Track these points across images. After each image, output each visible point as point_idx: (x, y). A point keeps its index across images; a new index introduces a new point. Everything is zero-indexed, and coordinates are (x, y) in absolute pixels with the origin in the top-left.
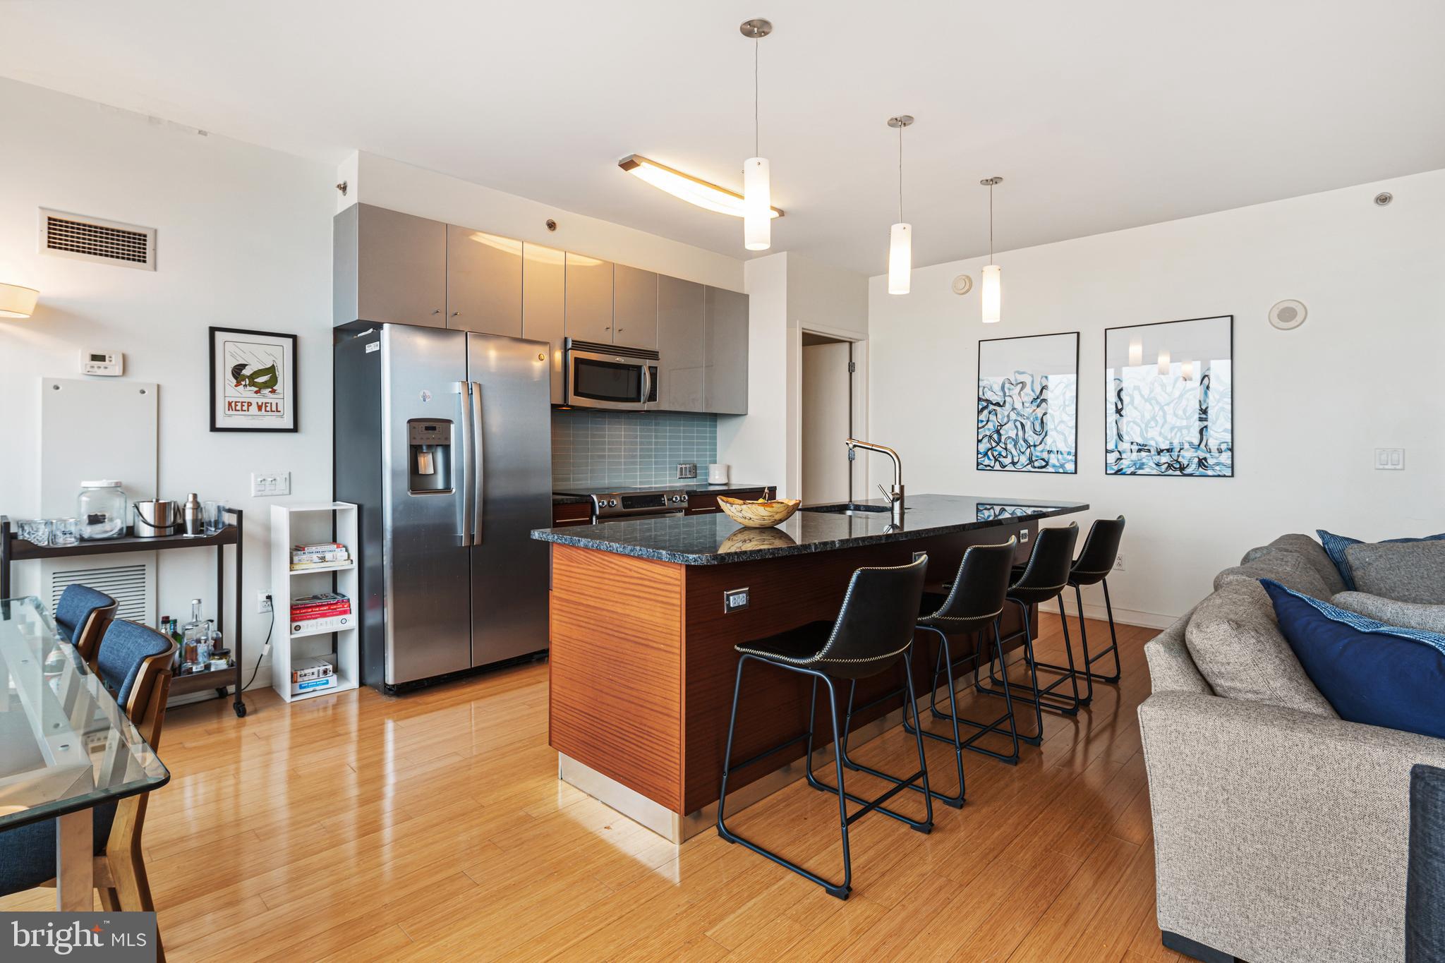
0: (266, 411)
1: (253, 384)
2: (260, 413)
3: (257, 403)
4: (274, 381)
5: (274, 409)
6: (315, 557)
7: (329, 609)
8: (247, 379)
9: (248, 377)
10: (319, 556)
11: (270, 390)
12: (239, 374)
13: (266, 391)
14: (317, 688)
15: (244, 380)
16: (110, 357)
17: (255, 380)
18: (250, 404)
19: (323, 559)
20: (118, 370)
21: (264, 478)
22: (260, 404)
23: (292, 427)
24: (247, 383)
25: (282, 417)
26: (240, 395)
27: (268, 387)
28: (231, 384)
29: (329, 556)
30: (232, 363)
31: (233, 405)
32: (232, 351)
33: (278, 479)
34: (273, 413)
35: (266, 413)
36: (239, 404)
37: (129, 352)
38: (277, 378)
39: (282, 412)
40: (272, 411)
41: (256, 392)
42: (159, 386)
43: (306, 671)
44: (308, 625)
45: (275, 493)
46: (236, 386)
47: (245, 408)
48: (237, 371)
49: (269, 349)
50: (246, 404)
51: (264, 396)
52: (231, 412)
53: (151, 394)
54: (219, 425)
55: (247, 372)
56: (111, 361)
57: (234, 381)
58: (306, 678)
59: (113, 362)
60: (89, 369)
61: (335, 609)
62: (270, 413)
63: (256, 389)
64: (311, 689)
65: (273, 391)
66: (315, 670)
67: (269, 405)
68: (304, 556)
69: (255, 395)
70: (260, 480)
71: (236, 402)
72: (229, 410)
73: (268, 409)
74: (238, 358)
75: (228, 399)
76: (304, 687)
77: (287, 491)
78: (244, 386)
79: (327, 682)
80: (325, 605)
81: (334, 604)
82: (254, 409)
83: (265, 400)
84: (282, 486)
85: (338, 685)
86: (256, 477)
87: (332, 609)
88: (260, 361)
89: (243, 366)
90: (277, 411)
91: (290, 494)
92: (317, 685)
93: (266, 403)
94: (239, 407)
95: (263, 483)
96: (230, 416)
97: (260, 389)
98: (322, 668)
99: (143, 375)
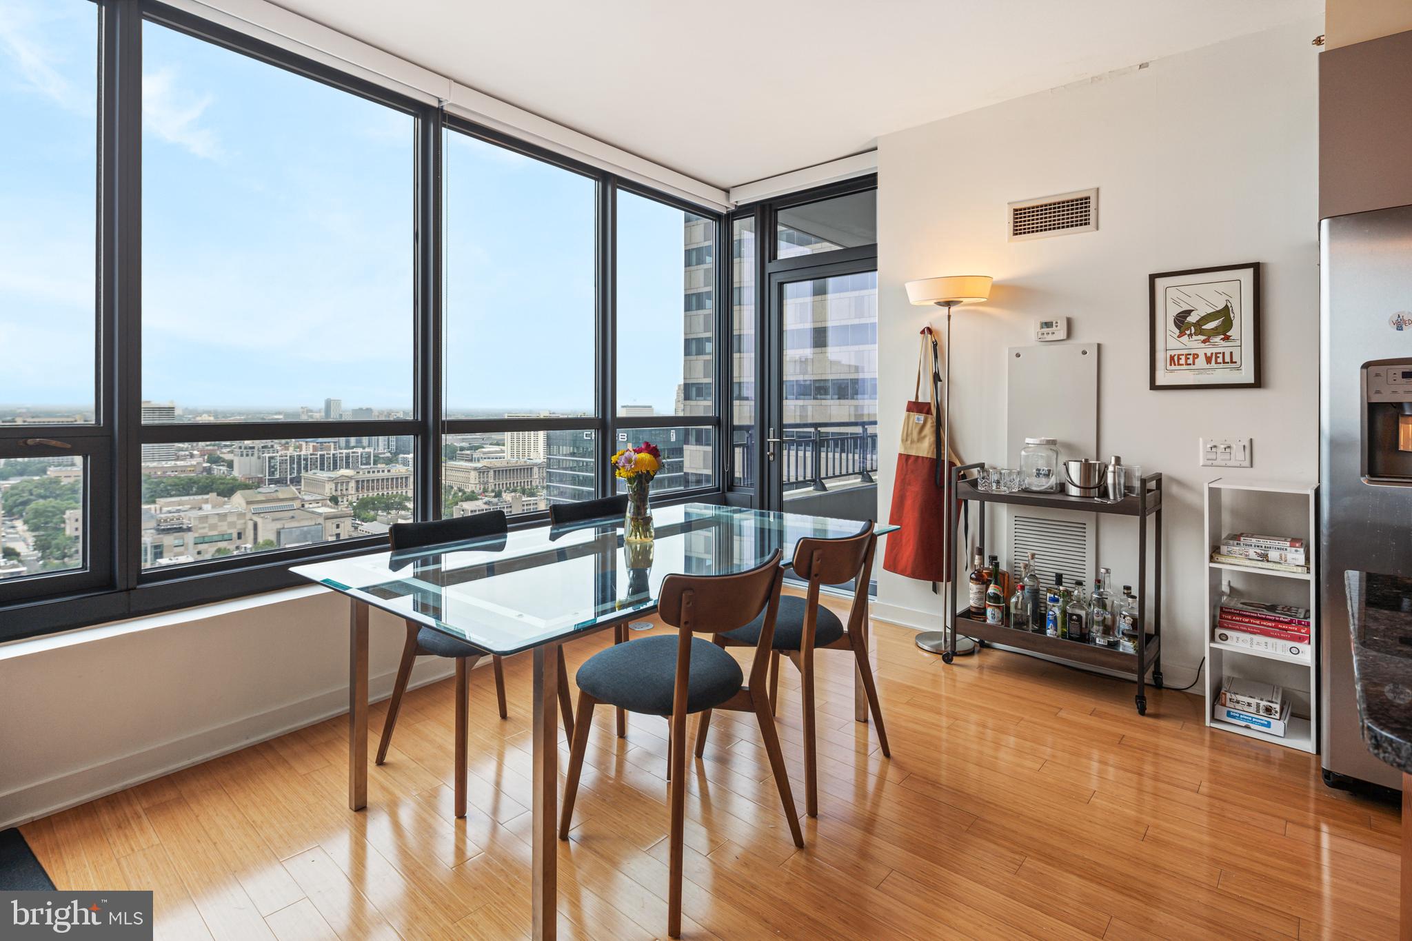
0: (1216, 363)
1: (1200, 331)
2: (1208, 366)
3: (1206, 354)
4: (1227, 324)
5: (1228, 359)
6: (1252, 552)
7: (1276, 627)
8: (1192, 327)
9: (1195, 325)
10: (1259, 551)
11: (1223, 336)
12: (1183, 322)
13: (1218, 339)
14: (1253, 726)
15: (1189, 328)
16: (1057, 323)
17: (1203, 327)
18: (1196, 356)
19: (1264, 557)
20: (1062, 334)
21: (1214, 444)
22: (1209, 355)
23: (1252, 381)
24: (1193, 331)
25: (1238, 369)
26: (1185, 347)
27: (1218, 334)
28: (1172, 334)
29: (1273, 555)
30: (1174, 311)
31: (1176, 358)
32: (1173, 297)
33: (1234, 446)
34: (1226, 365)
35: (1216, 366)
36: (1183, 357)
37: (1075, 314)
38: (1231, 321)
39: (1239, 363)
40: (1224, 362)
41: (1204, 342)
42: (1099, 346)
43: (1240, 698)
44: (1238, 638)
45: (1229, 463)
46: (1179, 337)
47: (1190, 361)
48: (1181, 320)
49: (1221, 287)
50: (1191, 357)
51: (1214, 345)
52: (1173, 367)
53: (1093, 354)
54: (1159, 382)
55: (1192, 318)
56: (1057, 326)
57: (1177, 332)
58: (1238, 706)
59: (1058, 327)
60: (1040, 336)
61: (1286, 630)
62: (1221, 366)
63: (1203, 338)
64: (1243, 724)
65: (1227, 338)
66: (1254, 701)
67: (1221, 356)
68: (1236, 548)
69: (1203, 345)
70: (1209, 446)
71: (1179, 355)
72: (1171, 365)
73: (1220, 360)
74: (1182, 304)
75: (1169, 353)
76: (1234, 717)
77: (1247, 463)
78: (1189, 335)
79: (1268, 725)
80: (1270, 620)
81: (1286, 623)
82: (1201, 362)
83: (1215, 350)
84: (1240, 456)
85: (1286, 735)
86: (1205, 443)
87: (1280, 629)
88: (1209, 303)
89: (1188, 312)
90: (1232, 362)
91: (1252, 467)
92: (1254, 723)
93: (1216, 354)
94: (1183, 361)
95: (1214, 450)
96: (1172, 371)
97: (1209, 337)
98: (1263, 703)
99: (1086, 337)
